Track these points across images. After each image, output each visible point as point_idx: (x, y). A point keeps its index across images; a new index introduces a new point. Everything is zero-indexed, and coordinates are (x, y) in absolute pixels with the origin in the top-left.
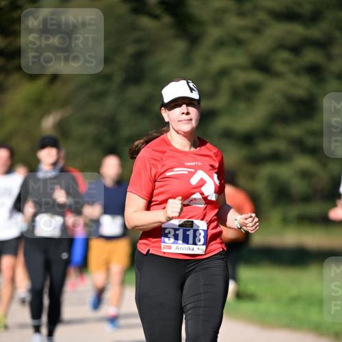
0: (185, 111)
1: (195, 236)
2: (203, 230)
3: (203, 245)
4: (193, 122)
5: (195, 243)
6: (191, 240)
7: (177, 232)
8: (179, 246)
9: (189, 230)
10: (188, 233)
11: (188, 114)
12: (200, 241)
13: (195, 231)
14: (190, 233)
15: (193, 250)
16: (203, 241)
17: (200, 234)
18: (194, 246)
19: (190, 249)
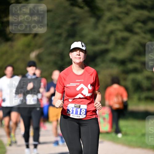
0: (78, 54)
2: (85, 109)
3: (85, 115)
5: (80, 114)
6: (79, 113)
7: (73, 109)
8: (74, 115)
10: (78, 110)
12: (83, 113)
13: (81, 109)
14: (79, 110)
16: (84, 113)
17: (83, 111)
18: (80, 116)
19: (78, 116)
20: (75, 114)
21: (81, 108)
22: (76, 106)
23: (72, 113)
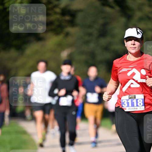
0: (133, 43)
1: (137, 102)
2: (142, 99)
4: (137, 48)
5: (137, 106)
6: (135, 105)
7: (128, 101)
8: (130, 108)
9: (134, 100)
10: (133, 101)
11: (134, 45)
12: (140, 104)
13: (137, 100)
14: (135, 101)
15: (137, 109)
16: (142, 104)
17: (140, 101)
18: (137, 107)
19: (135, 109)
20: (132, 106)
21: (136, 98)
22: (130, 97)
23: (128, 106)
